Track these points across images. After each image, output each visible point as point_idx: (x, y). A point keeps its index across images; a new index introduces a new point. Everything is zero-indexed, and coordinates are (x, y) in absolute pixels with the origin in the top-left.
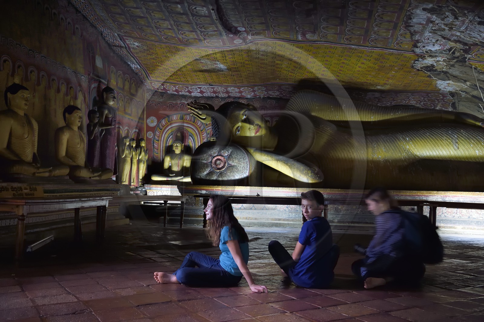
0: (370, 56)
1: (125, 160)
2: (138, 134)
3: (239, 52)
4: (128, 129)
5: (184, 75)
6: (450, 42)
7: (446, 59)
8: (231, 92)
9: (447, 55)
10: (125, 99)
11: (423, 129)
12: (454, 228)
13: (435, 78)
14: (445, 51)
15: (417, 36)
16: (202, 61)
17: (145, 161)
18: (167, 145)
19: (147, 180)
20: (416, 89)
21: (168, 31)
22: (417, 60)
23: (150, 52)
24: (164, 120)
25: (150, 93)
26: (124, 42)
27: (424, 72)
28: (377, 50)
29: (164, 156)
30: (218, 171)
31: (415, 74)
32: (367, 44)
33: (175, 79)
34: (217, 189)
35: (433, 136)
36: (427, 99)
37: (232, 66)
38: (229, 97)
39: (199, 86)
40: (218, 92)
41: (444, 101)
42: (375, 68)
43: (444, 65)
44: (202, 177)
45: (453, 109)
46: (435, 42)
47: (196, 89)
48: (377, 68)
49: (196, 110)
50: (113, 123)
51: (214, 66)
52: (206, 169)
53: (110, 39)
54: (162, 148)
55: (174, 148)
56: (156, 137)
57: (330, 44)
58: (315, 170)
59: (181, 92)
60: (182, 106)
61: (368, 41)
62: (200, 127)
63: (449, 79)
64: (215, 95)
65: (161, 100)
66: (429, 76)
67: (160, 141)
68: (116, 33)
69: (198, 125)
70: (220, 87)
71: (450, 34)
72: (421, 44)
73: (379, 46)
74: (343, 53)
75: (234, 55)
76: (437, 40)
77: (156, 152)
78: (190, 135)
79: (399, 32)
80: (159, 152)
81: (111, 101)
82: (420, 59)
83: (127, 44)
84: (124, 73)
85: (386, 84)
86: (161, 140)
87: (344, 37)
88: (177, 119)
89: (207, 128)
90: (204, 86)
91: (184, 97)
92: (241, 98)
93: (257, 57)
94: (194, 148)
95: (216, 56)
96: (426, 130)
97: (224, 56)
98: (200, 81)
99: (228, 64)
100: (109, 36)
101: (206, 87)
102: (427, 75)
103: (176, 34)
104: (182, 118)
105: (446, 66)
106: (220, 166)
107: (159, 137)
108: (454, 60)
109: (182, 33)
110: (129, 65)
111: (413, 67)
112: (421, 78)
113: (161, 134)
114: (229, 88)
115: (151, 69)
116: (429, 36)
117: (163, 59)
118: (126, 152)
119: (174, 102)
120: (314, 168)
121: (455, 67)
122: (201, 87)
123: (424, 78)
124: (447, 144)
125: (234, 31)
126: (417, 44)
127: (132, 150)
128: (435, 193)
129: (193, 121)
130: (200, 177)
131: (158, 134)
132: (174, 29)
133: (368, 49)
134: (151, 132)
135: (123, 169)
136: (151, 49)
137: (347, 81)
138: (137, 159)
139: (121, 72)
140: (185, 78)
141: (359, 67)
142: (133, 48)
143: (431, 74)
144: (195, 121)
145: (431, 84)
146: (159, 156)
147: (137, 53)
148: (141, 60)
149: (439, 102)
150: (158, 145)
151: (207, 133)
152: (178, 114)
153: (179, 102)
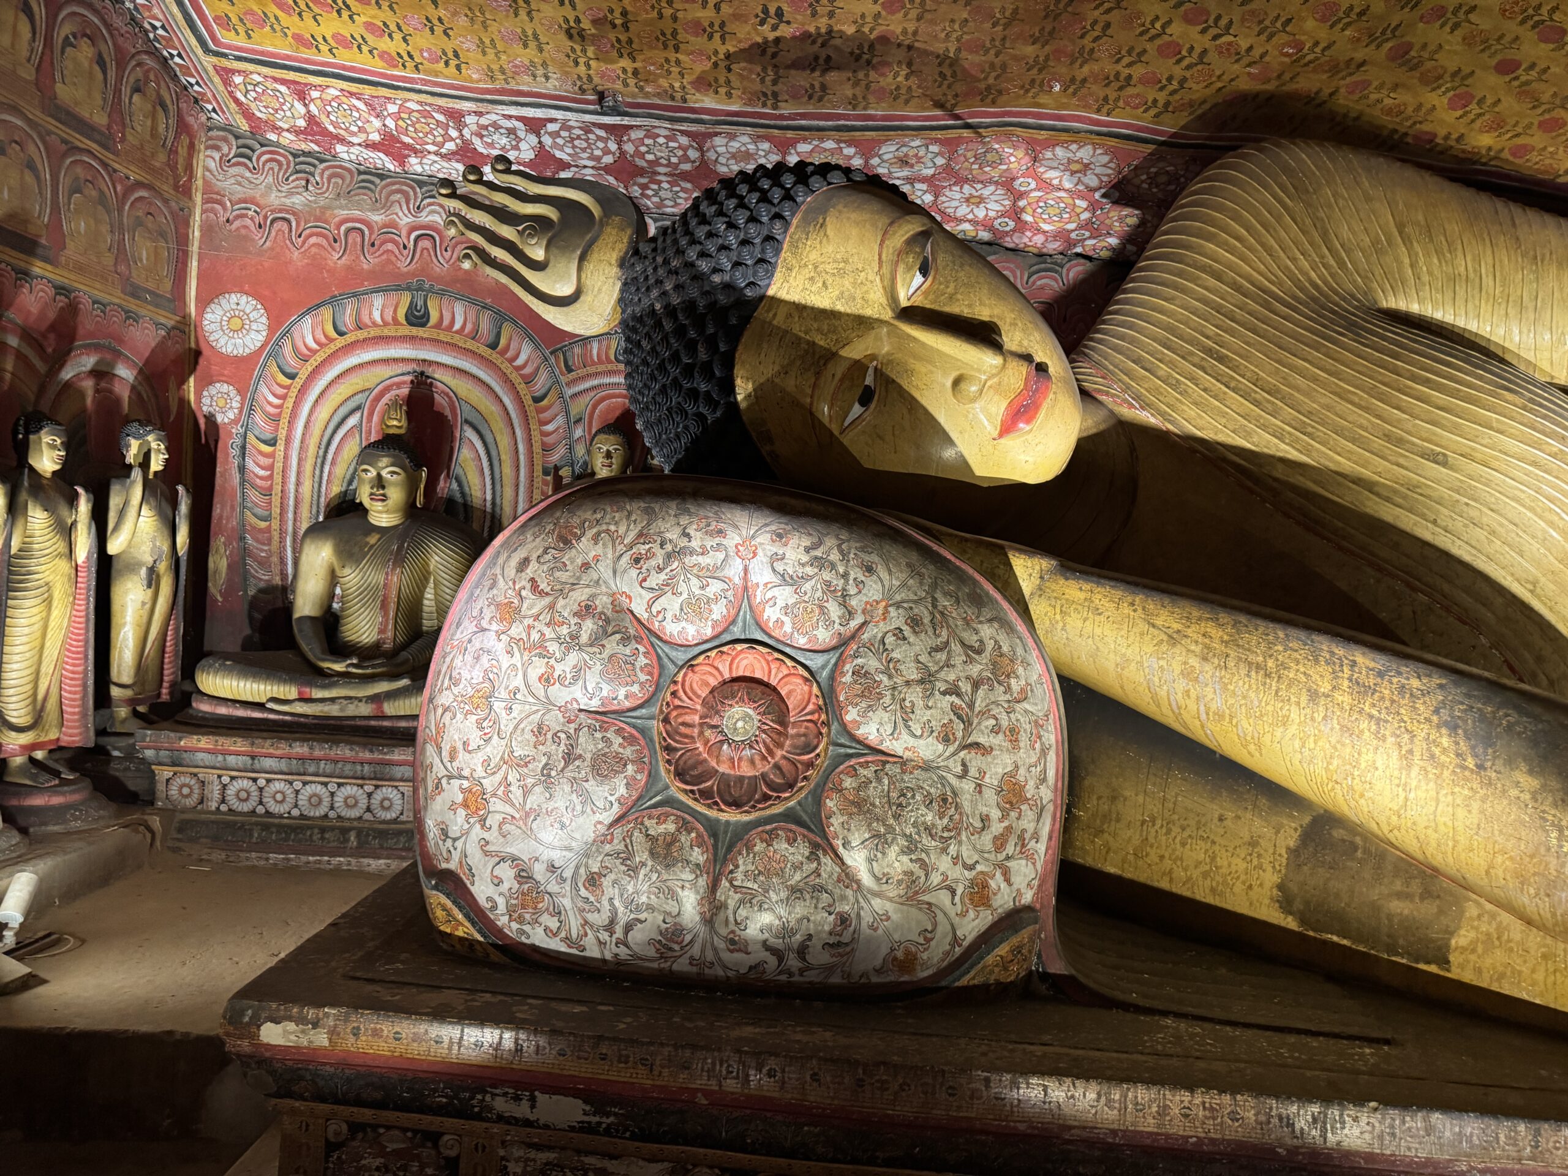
17: (163, 569)
24: (308, 321)
25: (225, 150)
39: (530, 112)
40: (641, 172)
47: (511, 132)
54: (292, 487)
55: (365, 495)
56: (259, 419)
59: (416, 151)
60: (421, 244)
62: (528, 380)
65: (298, 201)
67: (281, 445)
69: (519, 362)
70: (663, 128)
77: (259, 511)
78: (467, 422)
80: (276, 511)
86: (288, 440)
88: (389, 318)
89: (568, 384)
98: (537, 58)
101: (573, 119)
104: (417, 318)
107: (275, 419)
113: (290, 403)
114: (718, 141)
119: (377, 218)
122: (545, 124)
129: (491, 339)
131: (271, 398)
134: (225, 388)
144: (503, 342)
146: (275, 535)
150: (271, 468)
151: (567, 413)
152: (398, 288)
153: (406, 220)
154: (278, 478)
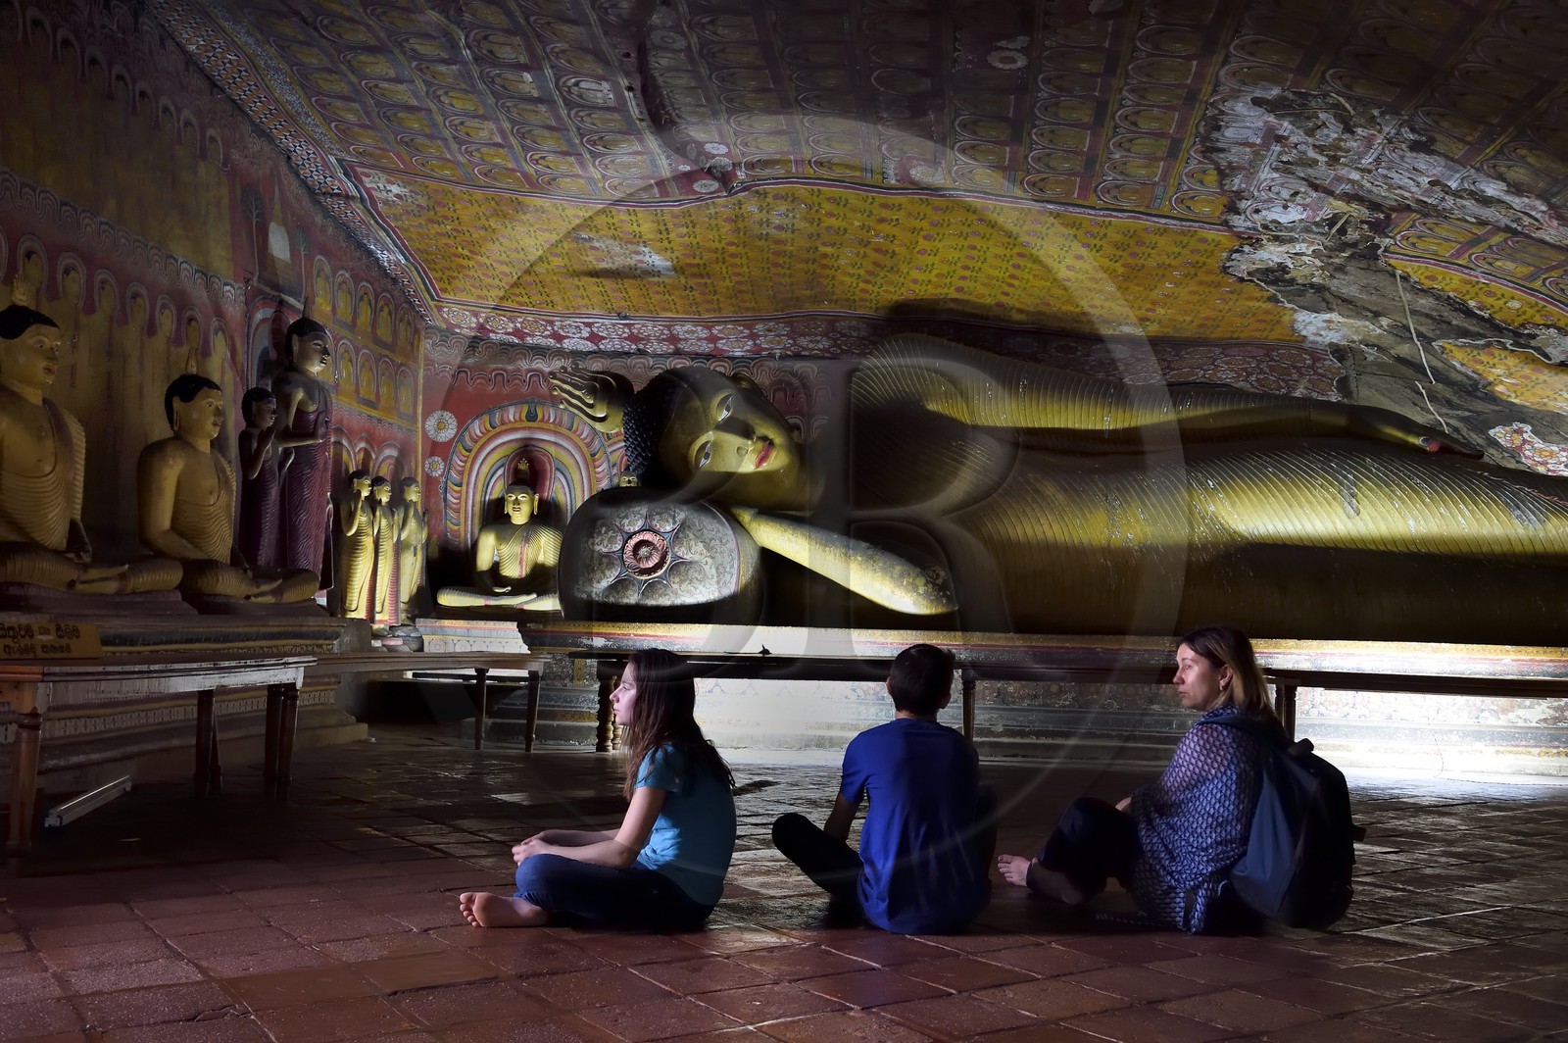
0: (1101, 234)
1: (354, 544)
2: (399, 464)
3: (710, 219)
4: (368, 448)
5: (539, 285)
6: (1331, 199)
7: (1321, 248)
8: (686, 340)
9: (1323, 238)
10: (357, 355)
11: (1256, 456)
12: (1347, 749)
13: (1291, 306)
14: (1316, 224)
15: (1237, 181)
16: (597, 244)
17: (419, 547)
18: (487, 498)
19: (424, 605)
20: (1235, 336)
21: (492, 151)
22: (1237, 251)
23: (436, 213)
24: (477, 422)
25: (434, 338)
26: (357, 180)
27: (1258, 285)
28: (1121, 218)
29: (476, 531)
30: (645, 578)
31: (1232, 292)
32: (1092, 200)
33: (513, 298)
34: (639, 632)
35: (1286, 475)
36: (1269, 366)
37: (688, 261)
38: (678, 353)
39: (586, 320)
40: (643, 339)
41: (1316, 373)
42: (1115, 271)
43: (1316, 266)
44: (594, 596)
45: (1343, 397)
46: (1288, 197)
47: (579, 327)
48: (1121, 270)
49: (577, 393)
50: (321, 431)
51: (631, 258)
52: (608, 573)
53: (315, 173)
54: (470, 508)
55: (509, 509)
56: (453, 474)
57: (982, 198)
58: (938, 575)
59: (530, 335)
60: (532, 379)
61: (1095, 191)
62: (588, 445)
63: (1329, 309)
64: (634, 347)
65: (470, 361)
66: (1273, 299)
67: (464, 487)
68: (331, 154)
69: (583, 436)
70: (650, 324)
71: (1332, 176)
72: (1249, 203)
73: (1126, 206)
74: (1021, 227)
75: (694, 227)
76: (1296, 194)
77: (454, 521)
78: (557, 469)
79: (1186, 167)
80: (462, 521)
81: (317, 362)
82: (1247, 249)
83: (367, 190)
84: (357, 279)
85: (1148, 320)
86: (468, 484)
87: (1024, 179)
88: (517, 419)
89: (610, 446)
90: (600, 321)
91: (540, 351)
92: (714, 356)
93: (764, 233)
94: (569, 508)
95: (641, 229)
96: (1265, 458)
97: (663, 228)
98: (589, 303)
99: (677, 254)
100: (312, 165)
101: (606, 322)
102: (1265, 294)
103: (516, 159)
104: (532, 417)
105: (1322, 268)
106: (651, 564)
107: (461, 473)
108: (1344, 252)
109: (536, 157)
110: (370, 253)
111: (1225, 270)
112: (1251, 304)
113: (469, 464)
114: (676, 327)
115: (438, 267)
116: (1273, 179)
117: (475, 235)
118: (361, 519)
119: (510, 368)
120: (934, 571)
121: (1346, 273)
122: (593, 323)
123: (1257, 304)
124: (1325, 499)
125: (693, 156)
126: (1238, 202)
127: (378, 513)
128: (1292, 647)
129: (569, 425)
130: (589, 595)
131: (460, 463)
132: (511, 147)
133: (1095, 215)
134: (437, 459)
135: (349, 572)
136: (439, 204)
137: (1031, 309)
138: (395, 539)
139: (347, 275)
140: (544, 294)
141: (1069, 268)
142: (386, 202)
143: (1280, 291)
144: (575, 426)
145: (1278, 322)
146: (463, 533)
147: (396, 218)
148: (410, 239)
149: (1302, 375)
150: (459, 498)
151: (609, 461)
152: (522, 403)
153: (525, 368)
154: (463, 504)
